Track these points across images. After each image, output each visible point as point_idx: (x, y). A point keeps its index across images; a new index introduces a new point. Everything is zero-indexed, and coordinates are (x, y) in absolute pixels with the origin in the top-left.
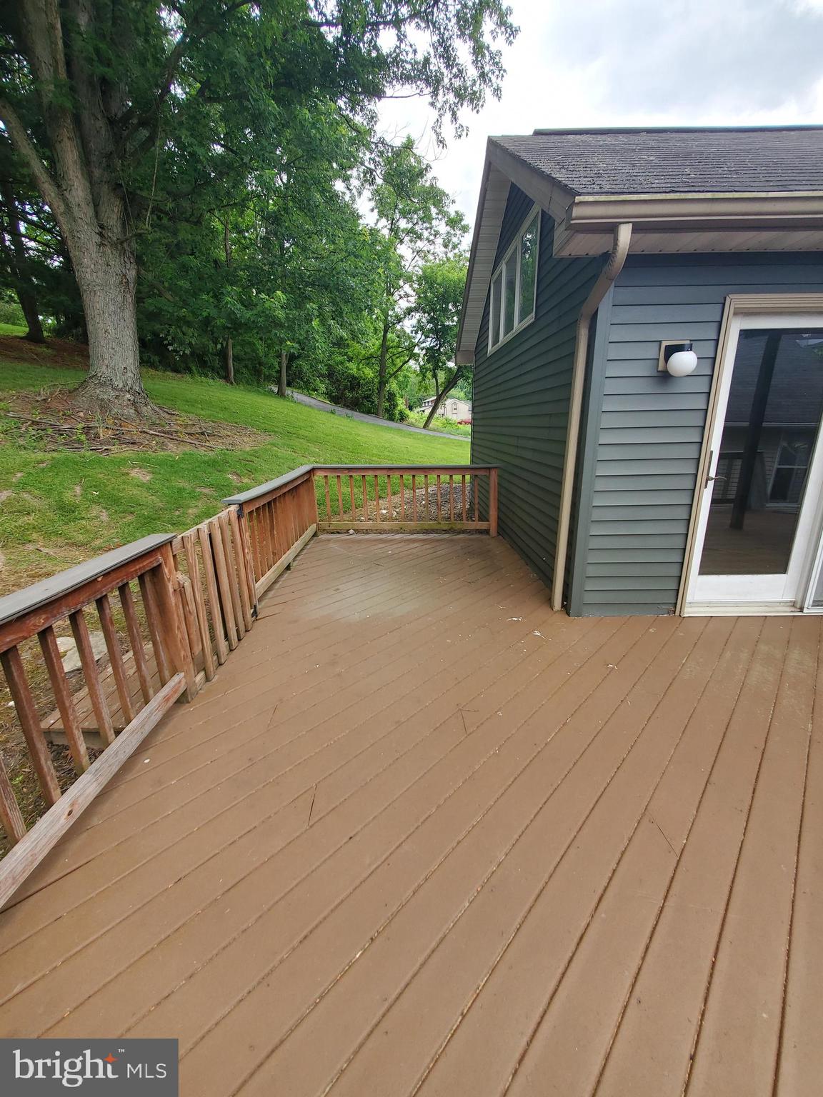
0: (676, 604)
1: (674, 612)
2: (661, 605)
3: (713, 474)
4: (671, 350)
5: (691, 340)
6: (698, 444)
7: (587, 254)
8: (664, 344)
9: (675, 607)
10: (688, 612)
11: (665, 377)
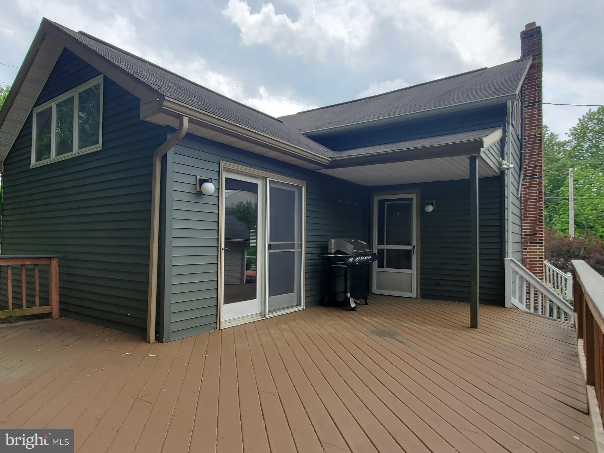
0: (217, 322)
1: (217, 328)
2: (210, 325)
3: (223, 247)
4: (202, 181)
5: (209, 178)
6: (216, 231)
7: (158, 123)
8: (198, 178)
9: (217, 324)
10: (224, 326)
11: (200, 194)
